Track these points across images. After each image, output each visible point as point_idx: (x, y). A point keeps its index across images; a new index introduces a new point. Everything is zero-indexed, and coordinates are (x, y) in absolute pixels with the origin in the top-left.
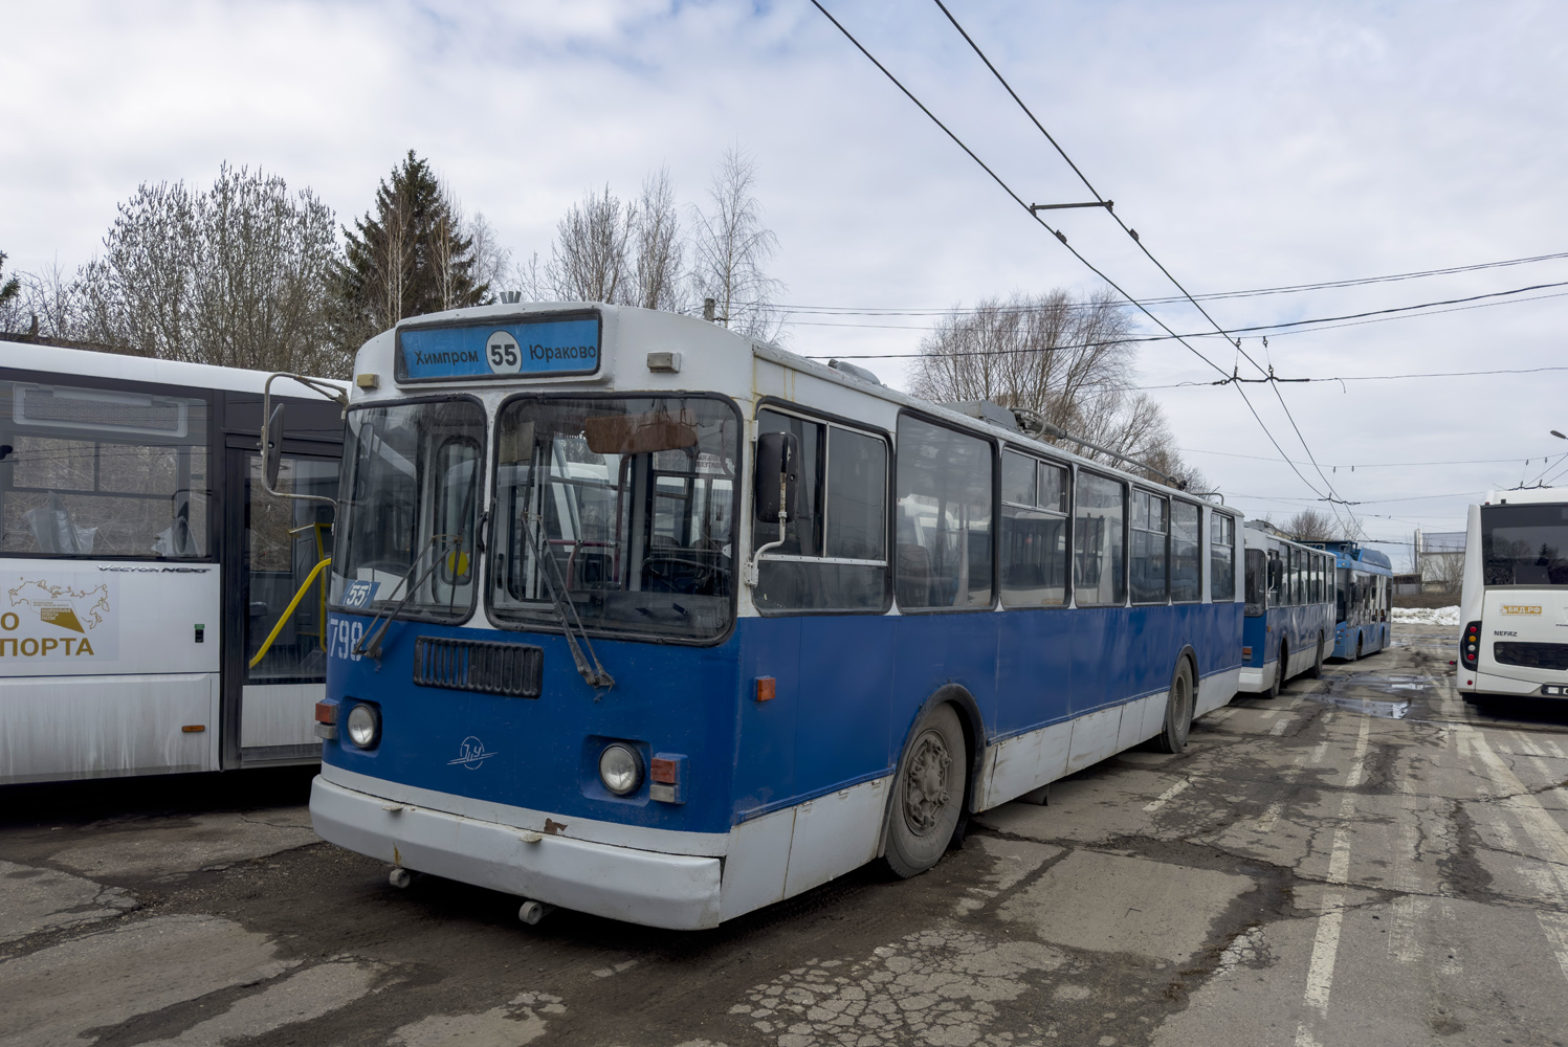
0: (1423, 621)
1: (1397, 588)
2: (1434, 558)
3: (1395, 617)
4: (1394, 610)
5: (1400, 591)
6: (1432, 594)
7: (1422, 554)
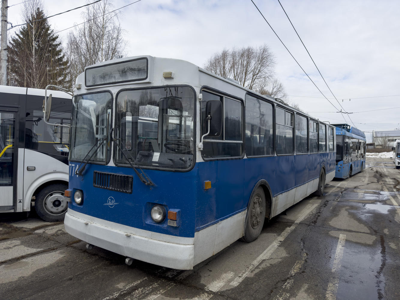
0: (376, 157)
1: (368, 147)
2: (379, 138)
3: (367, 155)
4: (367, 153)
5: (368, 148)
6: (378, 149)
7: (375, 137)
